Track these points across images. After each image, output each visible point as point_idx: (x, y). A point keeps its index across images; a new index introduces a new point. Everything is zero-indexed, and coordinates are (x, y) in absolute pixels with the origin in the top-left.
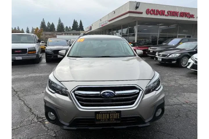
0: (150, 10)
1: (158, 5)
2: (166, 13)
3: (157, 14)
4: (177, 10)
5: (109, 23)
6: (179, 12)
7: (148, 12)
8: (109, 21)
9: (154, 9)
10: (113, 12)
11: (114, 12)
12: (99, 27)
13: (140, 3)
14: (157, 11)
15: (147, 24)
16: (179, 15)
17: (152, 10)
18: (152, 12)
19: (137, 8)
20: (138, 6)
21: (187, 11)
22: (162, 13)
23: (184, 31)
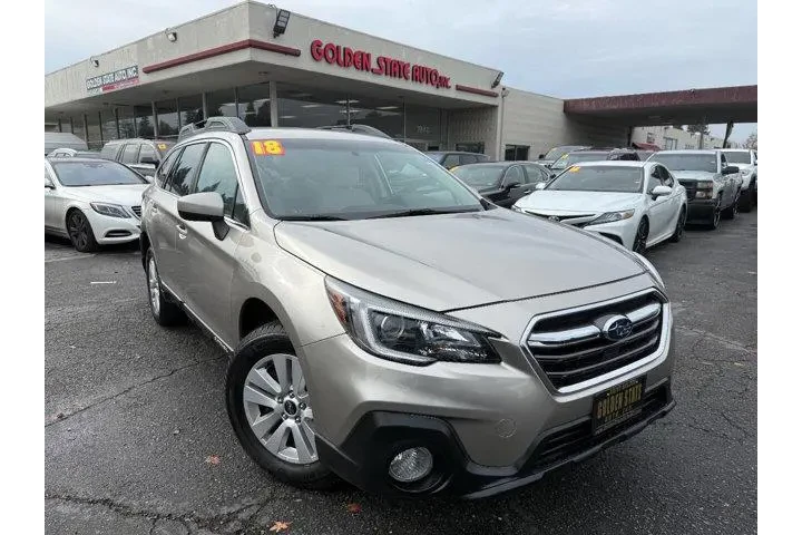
0: (323, 47)
1: (347, 33)
2: (374, 65)
3: (345, 65)
4: (403, 58)
5: (145, 79)
6: (409, 64)
7: (318, 51)
8: (148, 71)
9: (336, 44)
10: (166, 32)
11: (171, 37)
12: (84, 95)
13: (289, 13)
14: (347, 52)
15: (304, 95)
16: (410, 75)
17: (330, 46)
18: (330, 55)
19: (279, 31)
20: (283, 25)
21: (430, 65)
22: (361, 61)
23: (420, 129)
